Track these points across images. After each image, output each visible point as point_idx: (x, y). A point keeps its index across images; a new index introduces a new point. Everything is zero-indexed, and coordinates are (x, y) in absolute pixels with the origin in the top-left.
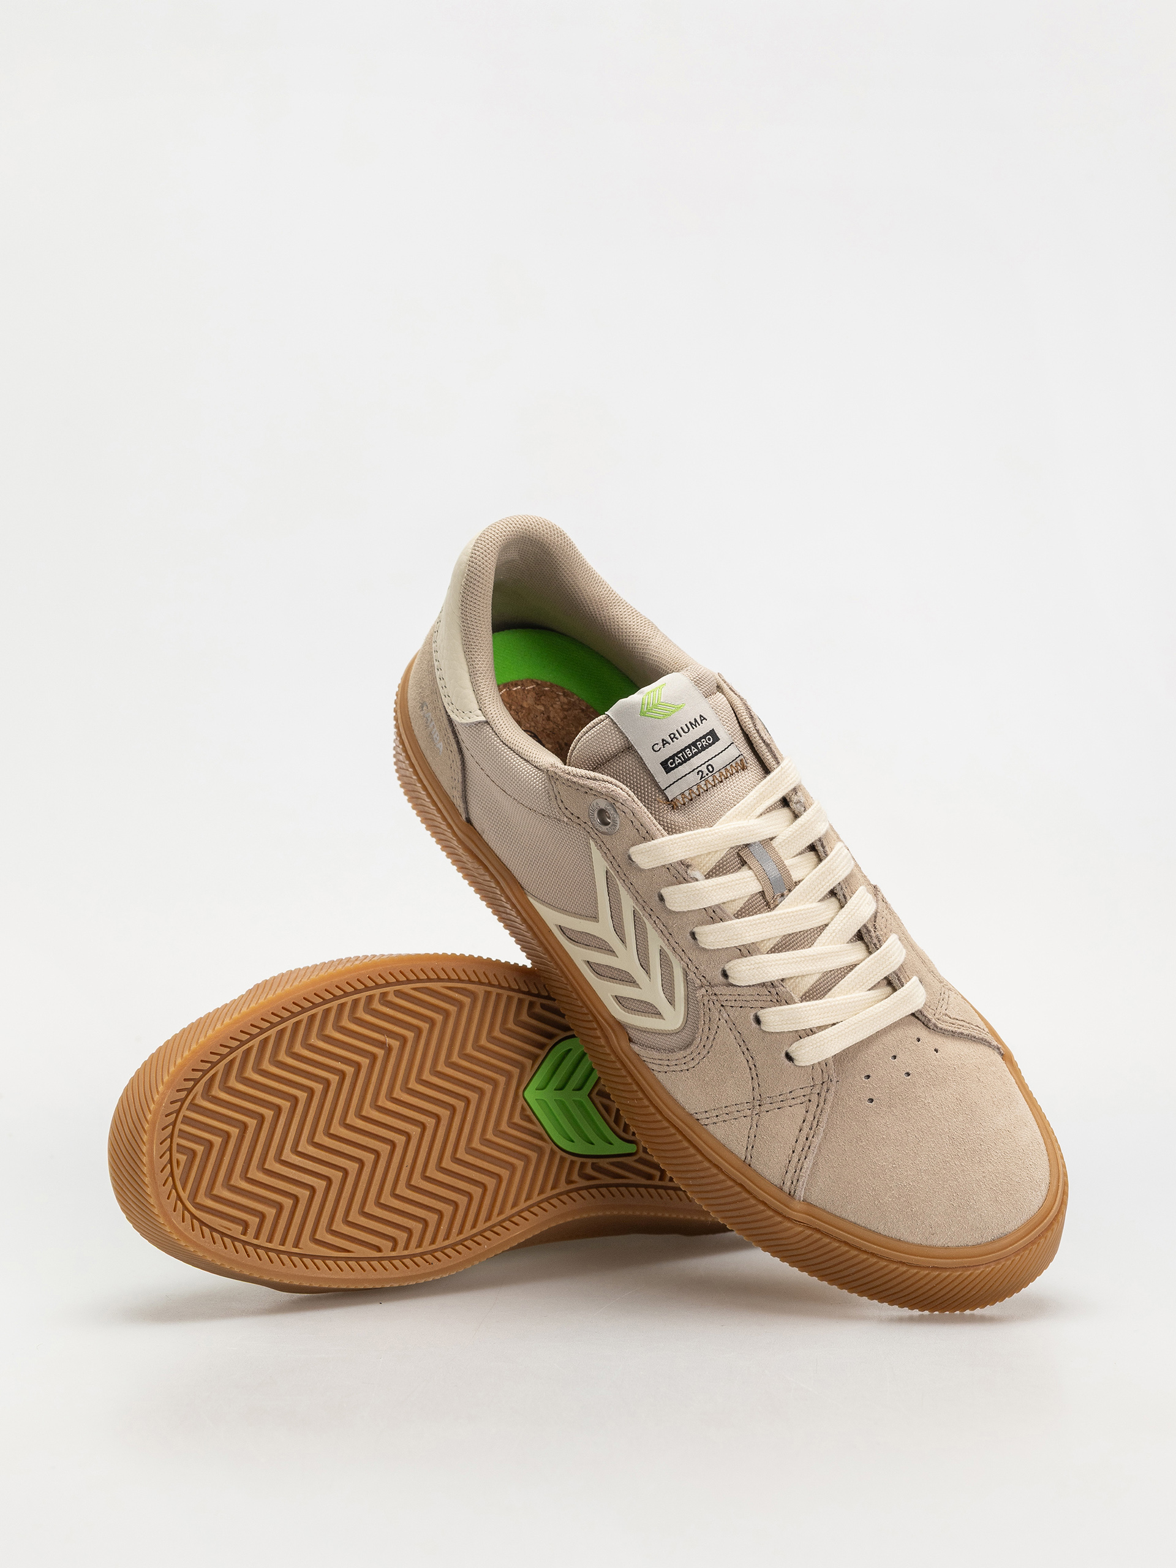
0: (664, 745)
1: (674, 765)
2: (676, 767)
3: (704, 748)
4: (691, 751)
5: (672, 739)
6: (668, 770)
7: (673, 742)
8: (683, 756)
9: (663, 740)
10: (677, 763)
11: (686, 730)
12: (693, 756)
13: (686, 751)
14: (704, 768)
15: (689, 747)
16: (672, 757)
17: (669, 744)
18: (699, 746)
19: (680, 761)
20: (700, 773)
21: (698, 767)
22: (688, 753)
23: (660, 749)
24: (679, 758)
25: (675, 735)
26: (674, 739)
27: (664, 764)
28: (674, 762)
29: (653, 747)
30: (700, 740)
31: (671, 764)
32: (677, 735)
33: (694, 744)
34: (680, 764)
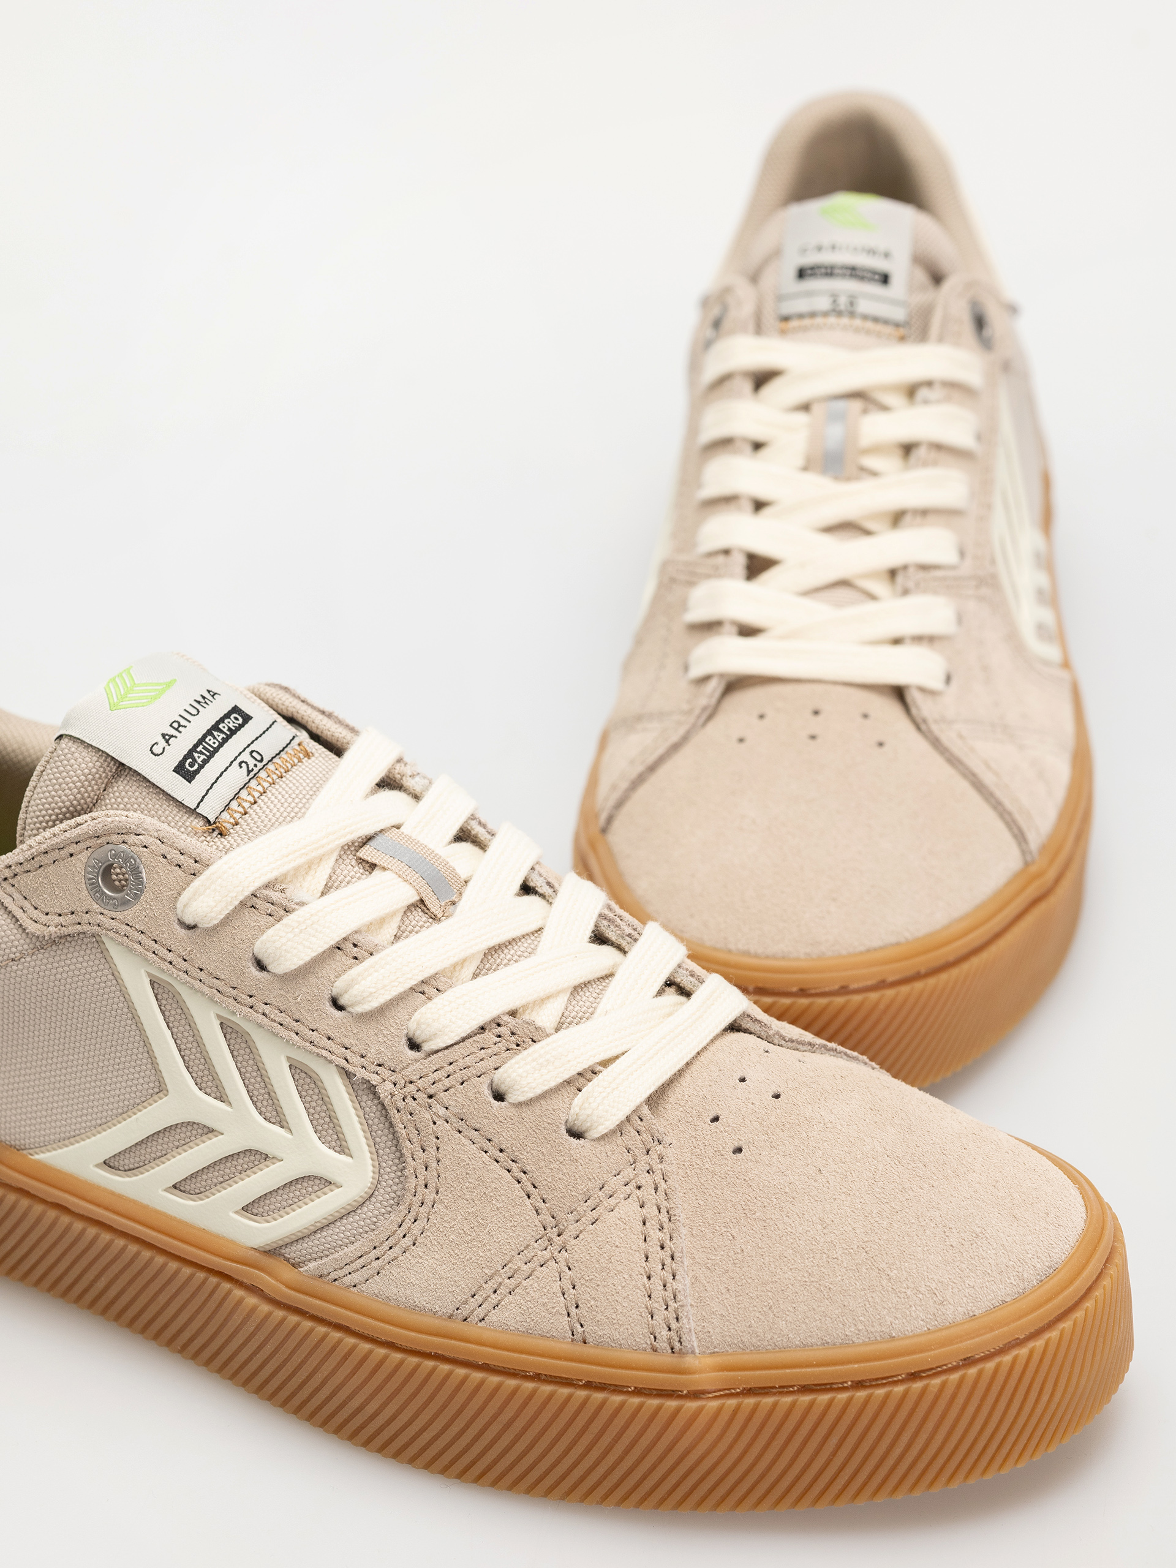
0: (167, 741)
1: (196, 767)
2: (201, 767)
3: (233, 732)
4: (215, 738)
5: (177, 729)
6: (189, 777)
7: (180, 732)
8: (205, 748)
9: (164, 735)
10: (199, 761)
11: (194, 712)
12: (221, 745)
13: (207, 740)
14: (245, 757)
15: (209, 732)
16: (190, 754)
17: (176, 737)
18: (225, 730)
19: (203, 757)
20: (244, 765)
21: (236, 757)
22: (211, 743)
23: (164, 749)
24: (201, 753)
25: (179, 723)
26: (180, 729)
27: (180, 769)
28: (195, 760)
29: (151, 750)
30: (222, 720)
31: (191, 765)
32: (183, 722)
33: (215, 727)
34: (205, 762)
